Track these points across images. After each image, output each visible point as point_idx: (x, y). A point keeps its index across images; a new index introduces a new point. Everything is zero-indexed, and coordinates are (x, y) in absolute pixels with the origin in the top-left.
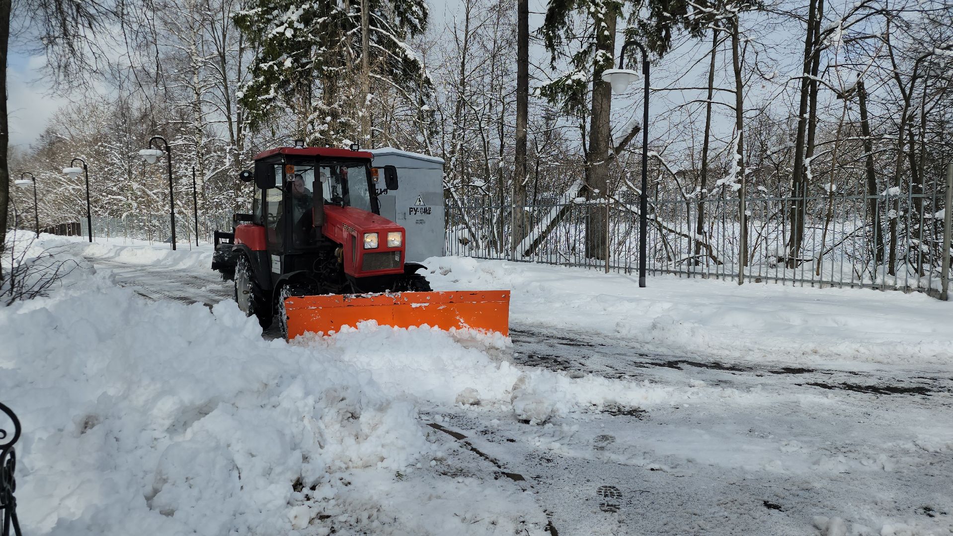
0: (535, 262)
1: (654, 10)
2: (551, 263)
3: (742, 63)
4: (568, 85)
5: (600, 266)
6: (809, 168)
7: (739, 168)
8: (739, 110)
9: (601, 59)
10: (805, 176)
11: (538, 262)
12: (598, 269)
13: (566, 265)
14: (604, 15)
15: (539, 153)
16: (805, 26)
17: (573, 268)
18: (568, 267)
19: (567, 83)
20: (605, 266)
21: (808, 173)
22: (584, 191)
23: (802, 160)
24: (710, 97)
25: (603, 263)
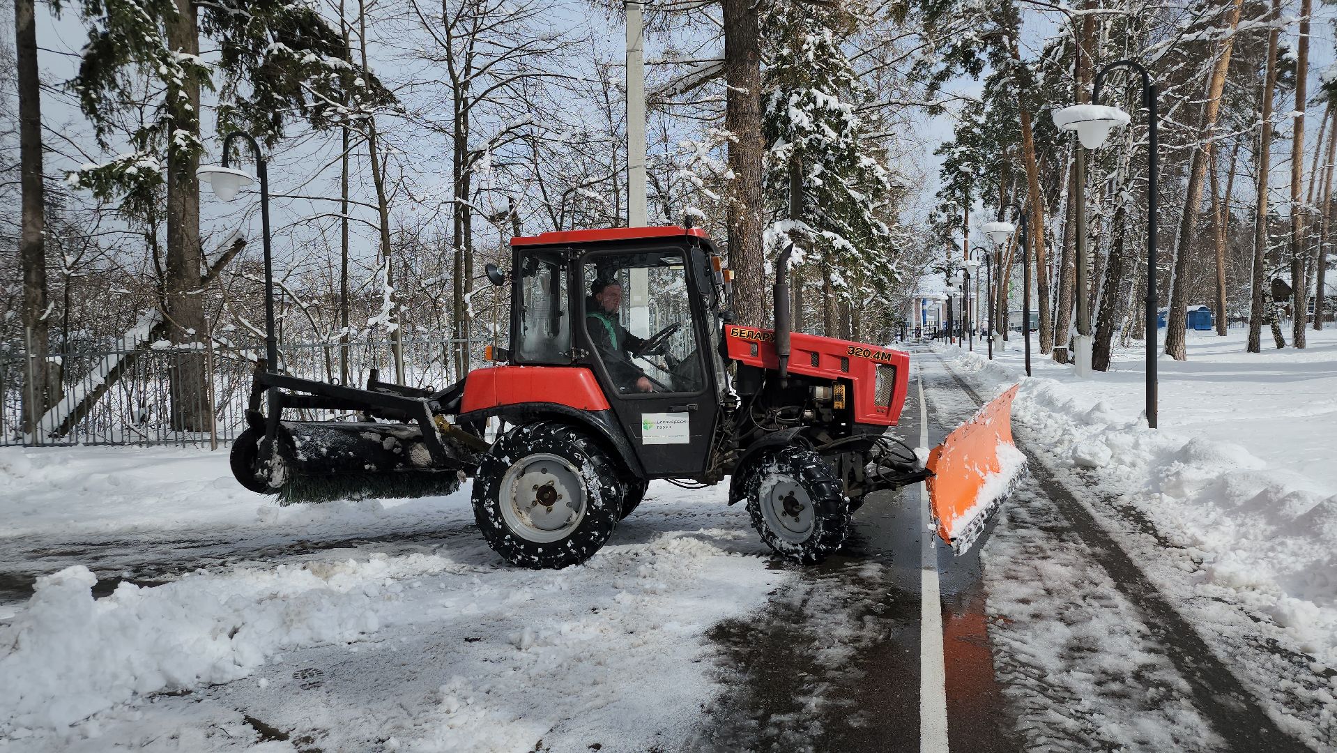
0: (80, 445)
1: (257, 86)
2: (113, 444)
3: (383, 174)
4: (130, 175)
5: (203, 441)
6: (470, 305)
7: (393, 304)
8: (384, 230)
9: (184, 144)
10: (467, 314)
11: (87, 444)
12: (199, 445)
13: (140, 444)
14: (181, 80)
15: (69, 269)
16: (451, 140)
17: (155, 447)
18: (144, 447)
19: (128, 171)
20: (211, 441)
21: (469, 310)
22: (160, 330)
23: (461, 298)
24: (344, 211)
25: (207, 436)
